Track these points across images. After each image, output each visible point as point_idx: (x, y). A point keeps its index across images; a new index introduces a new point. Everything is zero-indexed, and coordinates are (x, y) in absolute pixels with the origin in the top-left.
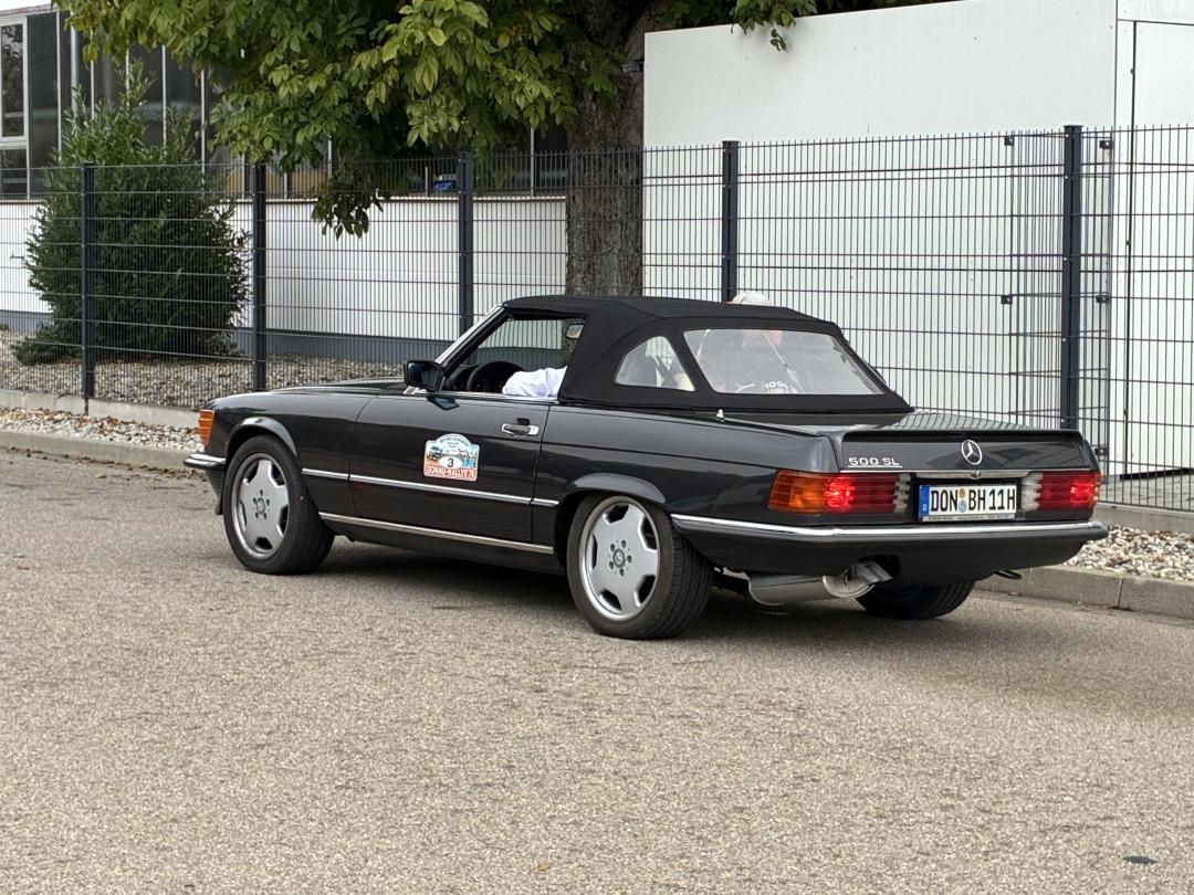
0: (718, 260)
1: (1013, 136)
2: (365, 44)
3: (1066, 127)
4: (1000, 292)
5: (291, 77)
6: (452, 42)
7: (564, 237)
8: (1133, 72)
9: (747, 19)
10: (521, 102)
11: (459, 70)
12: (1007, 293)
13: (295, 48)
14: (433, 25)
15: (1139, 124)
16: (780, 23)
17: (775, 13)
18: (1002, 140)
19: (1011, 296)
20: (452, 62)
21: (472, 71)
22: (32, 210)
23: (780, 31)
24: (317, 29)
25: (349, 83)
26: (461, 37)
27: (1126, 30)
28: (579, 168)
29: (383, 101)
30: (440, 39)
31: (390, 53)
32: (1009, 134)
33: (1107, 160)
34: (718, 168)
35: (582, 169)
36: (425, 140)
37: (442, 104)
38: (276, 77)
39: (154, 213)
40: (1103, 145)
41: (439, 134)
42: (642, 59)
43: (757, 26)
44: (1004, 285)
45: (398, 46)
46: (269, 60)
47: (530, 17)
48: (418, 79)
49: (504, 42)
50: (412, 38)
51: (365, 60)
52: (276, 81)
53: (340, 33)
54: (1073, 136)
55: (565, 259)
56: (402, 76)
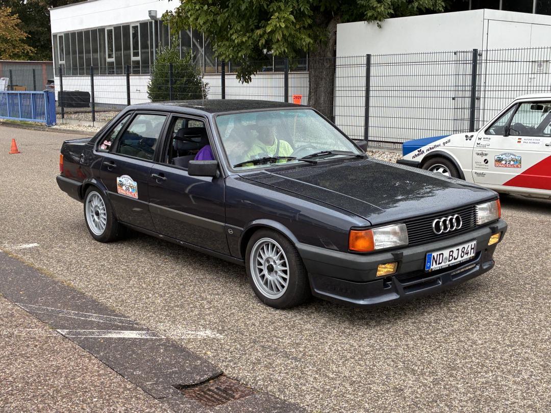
0: (364, 89)
1: (457, 52)
2: (258, 28)
3: (473, 49)
4: (452, 96)
5: (238, 37)
6: (286, 27)
8: (487, 34)
9: (369, 19)
10: (304, 44)
11: (287, 34)
12: (454, 97)
13: (239, 28)
14: (281, 21)
15: (489, 49)
16: (380, 20)
17: (379, 18)
18: (453, 53)
19: (455, 98)
20: (285, 32)
21: (290, 34)
23: (379, 23)
24: (244, 23)
25: (253, 39)
26: (289, 25)
27: (486, 21)
29: (264, 43)
30: (283, 25)
31: (269, 29)
34: (365, 62)
36: (277, 55)
37: (282, 44)
38: (234, 37)
42: (336, 31)
43: (373, 21)
44: (452, 94)
45: (272, 27)
46: (231, 32)
47: (304, 19)
48: (276, 37)
49: (298, 27)
50: (276, 25)
51: (259, 32)
52: (234, 38)
53: (251, 24)
54: (475, 52)
55: (308, 88)
56: (269, 37)
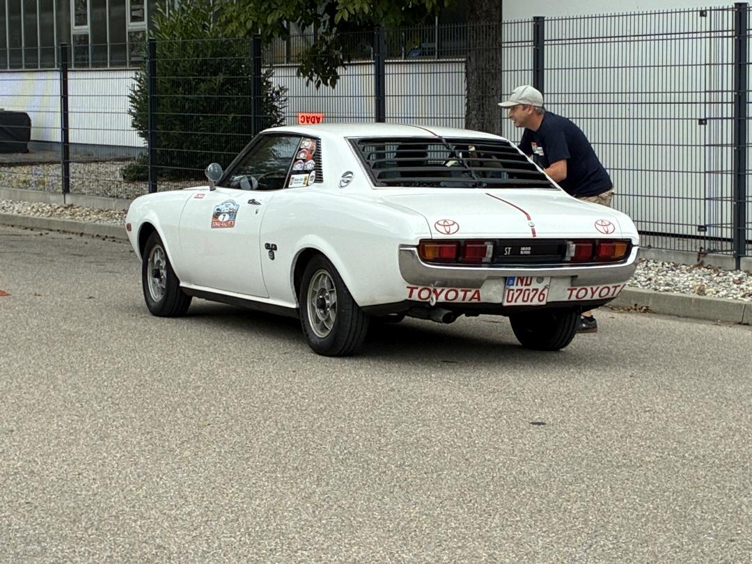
1: (706, 11)
3: (736, 4)
4: (698, 117)
7: (464, 85)
12: (703, 117)
18: (699, 13)
19: (705, 119)
22: (133, 74)
28: (473, 37)
32: (704, 9)
34: (531, 35)
35: (475, 37)
39: (215, 74)
41: (355, 16)
44: (700, 112)
55: (465, 101)
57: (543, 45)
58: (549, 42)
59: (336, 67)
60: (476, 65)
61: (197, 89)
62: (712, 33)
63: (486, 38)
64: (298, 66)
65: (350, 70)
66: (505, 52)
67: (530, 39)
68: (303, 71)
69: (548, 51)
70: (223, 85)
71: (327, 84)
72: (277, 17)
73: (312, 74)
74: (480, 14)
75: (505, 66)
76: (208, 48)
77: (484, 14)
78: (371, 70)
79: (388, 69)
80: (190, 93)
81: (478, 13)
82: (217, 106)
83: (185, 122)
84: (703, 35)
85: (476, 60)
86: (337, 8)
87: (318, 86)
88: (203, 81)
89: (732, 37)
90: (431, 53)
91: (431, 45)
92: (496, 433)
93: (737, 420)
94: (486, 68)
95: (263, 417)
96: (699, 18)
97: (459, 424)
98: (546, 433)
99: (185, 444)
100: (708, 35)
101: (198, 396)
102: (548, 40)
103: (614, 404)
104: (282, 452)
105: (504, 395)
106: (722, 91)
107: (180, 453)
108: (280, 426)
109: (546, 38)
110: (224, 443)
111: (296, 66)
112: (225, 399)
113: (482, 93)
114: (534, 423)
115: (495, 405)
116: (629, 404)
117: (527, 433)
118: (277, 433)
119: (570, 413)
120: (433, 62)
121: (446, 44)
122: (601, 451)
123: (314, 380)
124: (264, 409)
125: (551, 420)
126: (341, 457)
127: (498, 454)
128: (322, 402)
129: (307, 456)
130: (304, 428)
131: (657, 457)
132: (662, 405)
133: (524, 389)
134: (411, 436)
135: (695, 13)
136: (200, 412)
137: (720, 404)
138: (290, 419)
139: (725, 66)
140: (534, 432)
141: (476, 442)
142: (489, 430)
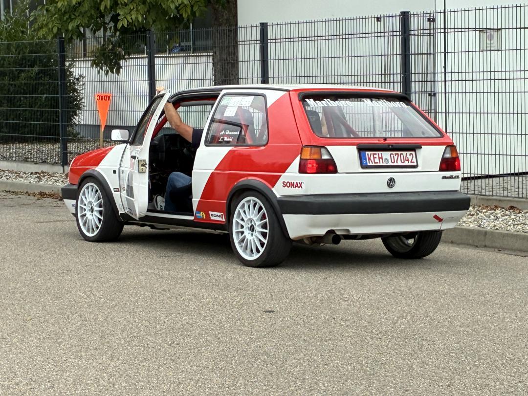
7: (212, 72)
15: (448, 9)
28: (217, 37)
32: (379, 16)
33: (432, 27)
35: (219, 38)
37: (134, 8)
39: (33, 67)
40: (429, 20)
41: (132, 23)
54: (405, 17)
55: (212, 83)
57: (267, 43)
58: (272, 41)
59: (120, 60)
60: (220, 57)
61: (18, 77)
62: (386, 33)
63: (227, 38)
64: (92, 60)
65: (130, 62)
66: (240, 48)
67: (258, 39)
68: (95, 64)
69: (270, 47)
70: (37, 74)
71: (113, 73)
72: (76, 24)
73: (102, 66)
74: (222, 21)
75: (240, 59)
76: (26, 48)
77: (225, 21)
78: (145, 62)
79: (157, 61)
80: (14, 80)
81: (220, 20)
82: (34, 89)
83: (10, 101)
84: (379, 34)
85: (220, 54)
86: (119, 18)
87: (107, 74)
88: (23, 71)
89: (399, 35)
90: (187, 49)
91: (187, 44)
92: (239, 319)
93: (409, 305)
94: (227, 60)
95: (71, 312)
96: (376, 22)
97: (213, 313)
98: (274, 318)
99: (14, 333)
100: (383, 34)
101: (23, 298)
102: (270, 40)
103: (323, 296)
104: (85, 337)
105: (244, 292)
106: (394, 74)
107: (11, 340)
108: (83, 319)
109: (269, 38)
110: (43, 332)
111: (90, 60)
112: (43, 300)
113: (225, 77)
114: (266, 312)
115: (238, 299)
116: (333, 295)
117: (262, 318)
118: (81, 324)
119: (292, 303)
120: (190, 56)
121: (198, 43)
122: (313, 329)
123: (107, 285)
124: (72, 307)
125: (278, 309)
126: (128, 340)
127: (240, 334)
128: (113, 300)
129: (104, 339)
130: (101, 319)
131: (353, 333)
132: (356, 296)
133: (259, 287)
134: (178, 323)
135: (373, 19)
136: (24, 310)
137: (396, 294)
138: (91, 313)
139: (395, 56)
140: (266, 317)
141: (225, 326)
142: (234, 317)
